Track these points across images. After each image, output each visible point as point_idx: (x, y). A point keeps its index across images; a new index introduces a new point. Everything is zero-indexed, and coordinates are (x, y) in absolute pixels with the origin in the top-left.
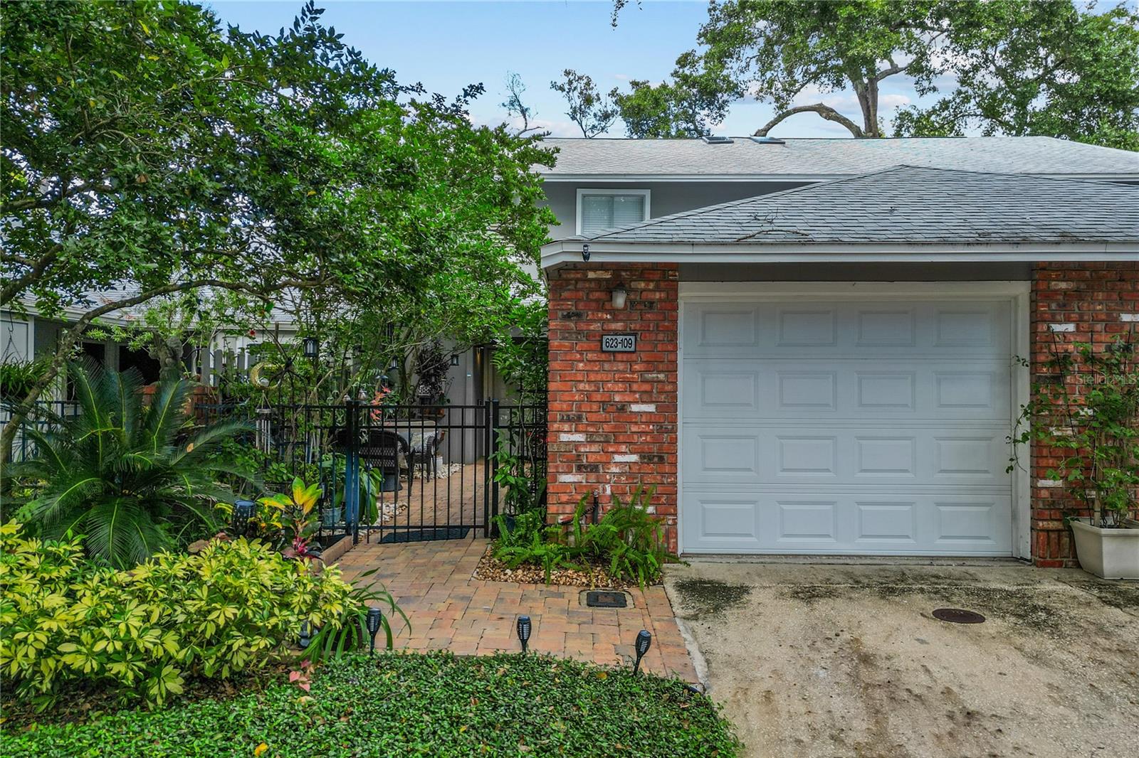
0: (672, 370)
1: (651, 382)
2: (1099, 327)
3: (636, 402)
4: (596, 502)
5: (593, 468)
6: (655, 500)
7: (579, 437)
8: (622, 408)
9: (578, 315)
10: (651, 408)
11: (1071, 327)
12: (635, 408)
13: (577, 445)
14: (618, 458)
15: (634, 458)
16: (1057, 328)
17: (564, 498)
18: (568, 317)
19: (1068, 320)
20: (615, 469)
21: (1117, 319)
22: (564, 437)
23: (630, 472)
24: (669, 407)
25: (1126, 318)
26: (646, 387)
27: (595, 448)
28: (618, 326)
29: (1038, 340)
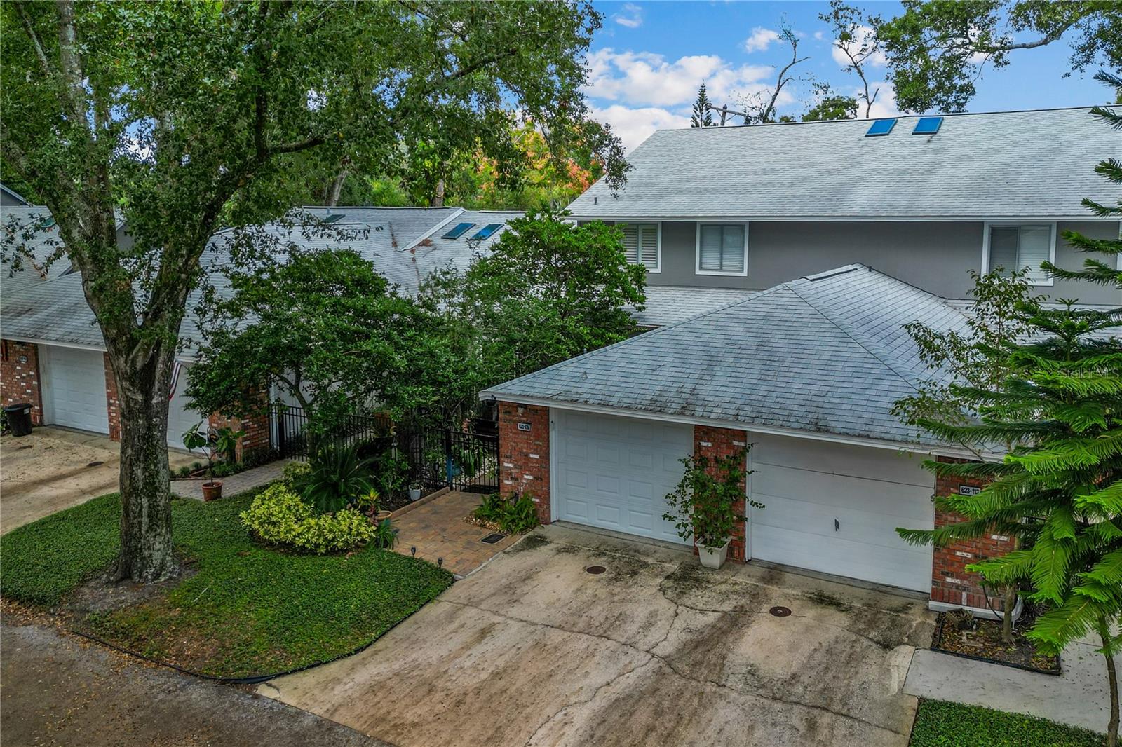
0: (547, 440)
1: (537, 445)
2: (722, 446)
3: (532, 453)
4: (516, 495)
5: (516, 479)
6: (538, 496)
7: (511, 465)
8: (527, 455)
9: (509, 412)
10: (537, 457)
11: (710, 445)
12: (531, 456)
13: (510, 468)
14: (525, 476)
15: (531, 477)
16: (703, 444)
17: (506, 490)
18: (506, 413)
19: (708, 441)
20: (524, 481)
21: (732, 443)
22: (506, 465)
23: (530, 483)
24: (546, 456)
25: (735, 443)
26: (535, 447)
27: (517, 471)
28: (525, 419)
29: (698, 448)
